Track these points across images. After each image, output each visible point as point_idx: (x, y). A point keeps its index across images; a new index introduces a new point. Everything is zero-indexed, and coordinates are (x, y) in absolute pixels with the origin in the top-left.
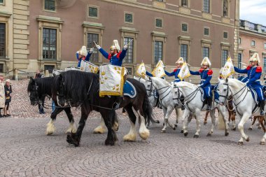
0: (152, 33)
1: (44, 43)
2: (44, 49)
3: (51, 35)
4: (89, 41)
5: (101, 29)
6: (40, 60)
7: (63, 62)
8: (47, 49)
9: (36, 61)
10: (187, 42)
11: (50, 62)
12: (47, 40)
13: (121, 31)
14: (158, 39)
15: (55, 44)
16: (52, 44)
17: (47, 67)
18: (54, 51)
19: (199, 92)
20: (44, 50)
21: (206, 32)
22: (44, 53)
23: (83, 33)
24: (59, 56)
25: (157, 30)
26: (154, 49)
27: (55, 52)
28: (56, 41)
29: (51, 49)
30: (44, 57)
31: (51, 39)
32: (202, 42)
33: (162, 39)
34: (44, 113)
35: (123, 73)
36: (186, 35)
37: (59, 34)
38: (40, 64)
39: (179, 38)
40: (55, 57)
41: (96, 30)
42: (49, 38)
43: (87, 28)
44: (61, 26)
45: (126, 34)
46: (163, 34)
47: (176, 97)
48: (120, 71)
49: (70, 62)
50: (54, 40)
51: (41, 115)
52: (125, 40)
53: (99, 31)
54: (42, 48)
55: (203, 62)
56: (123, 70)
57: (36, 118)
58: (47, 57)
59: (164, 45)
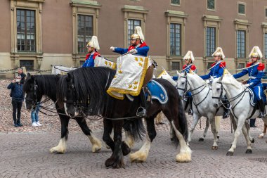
0: (166, 13)
1: (19, 29)
2: (19, 37)
3: (28, 19)
4: (79, 26)
5: (96, 9)
6: (14, 54)
7: (45, 54)
8: (23, 37)
9: (8, 54)
10: (215, 24)
11: (27, 56)
12: (23, 25)
13: (123, 11)
14: (174, 20)
15: (33, 30)
16: (29, 31)
17: (23, 63)
18: (32, 41)
19: (247, 94)
20: (18, 40)
21: (241, 9)
22: (19, 43)
23: (72, 15)
24: (39, 47)
25: (173, 8)
26: (169, 35)
27: (34, 41)
28: (35, 27)
29: (28, 38)
30: (19, 49)
31: (28, 24)
32: (235, 23)
33: (180, 21)
34: (21, 126)
35: (146, 64)
36: (214, 14)
37: (39, 17)
38: (13, 58)
39: (203, 19)
40: (34, 49)
41: (89, 11)
42: (25, 23)
43: (77, 7)
44: (41, 5)
45: (130, 15)
46: (182, 13)
47: (218, 95)
48: (143, 63)
49: (55, 55)
50: (33, 25)
51: (17, 129)
52: (129, 22)
53: (93, 11)
54: (16, 37)
55: (252, 53)
56: (147, 60)
57: (10, 133)
58: (23, 49)
59: (184, 28)
